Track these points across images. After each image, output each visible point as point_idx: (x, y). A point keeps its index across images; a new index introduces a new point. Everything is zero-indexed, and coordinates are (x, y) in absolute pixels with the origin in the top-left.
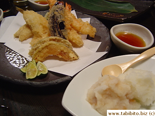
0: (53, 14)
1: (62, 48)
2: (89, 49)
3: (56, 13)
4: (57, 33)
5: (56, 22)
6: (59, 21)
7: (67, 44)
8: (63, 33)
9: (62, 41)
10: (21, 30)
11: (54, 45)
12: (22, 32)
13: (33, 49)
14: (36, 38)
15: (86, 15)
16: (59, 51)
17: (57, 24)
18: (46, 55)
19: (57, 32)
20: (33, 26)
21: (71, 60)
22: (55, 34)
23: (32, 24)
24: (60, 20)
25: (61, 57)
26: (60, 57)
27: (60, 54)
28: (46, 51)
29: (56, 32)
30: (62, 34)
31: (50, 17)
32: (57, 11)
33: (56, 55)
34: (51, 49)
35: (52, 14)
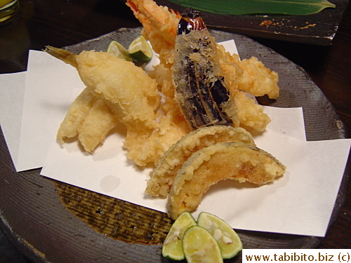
0: (186, 62)
1: (246, 158)
2: (284, 133)
3: (194, 57)
4: (209, 116)
5: (201, 84)
6: (211, 81)
7: (244, 138)
8: (226, 111)
9: (232, 133)
10: (78, 119)
11: (223, 153)
12: (87, 125)
13: (158, 177)
14: (135, 135)
15: (218, 32)
16: (238, 166)
17: (207, 91)
18: (205, 187)
19: (208, 110)
20: (124, 105)
21: (269, 181)
22: (202, 120)
23: (120, 100)
24: (212, 78)
25: (244, 181)
26: (240, 182)
27: (242, 172)
28: (205, 177)
29: (205, 113)
30: (224, 114)
31: (180, 72)
32: (196, 51)
33: (232, 178)
34: (217, 168)
35: (182, 62)
